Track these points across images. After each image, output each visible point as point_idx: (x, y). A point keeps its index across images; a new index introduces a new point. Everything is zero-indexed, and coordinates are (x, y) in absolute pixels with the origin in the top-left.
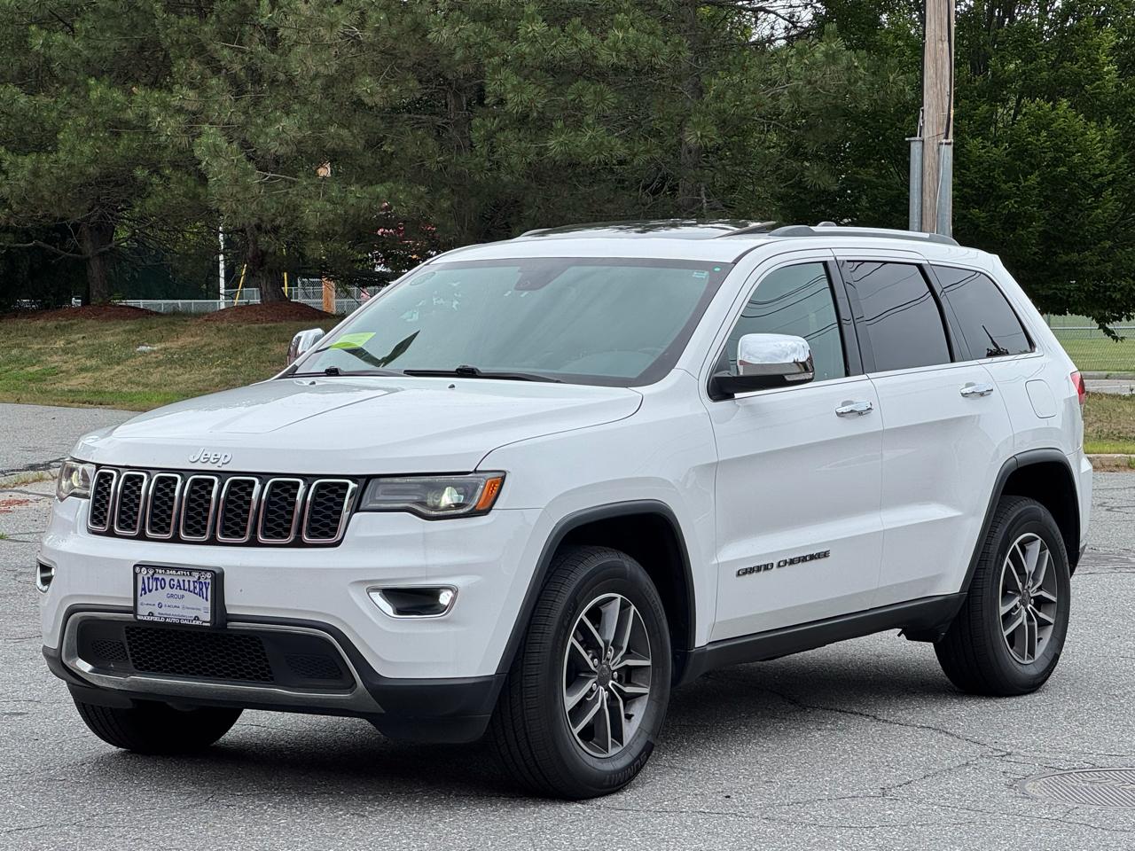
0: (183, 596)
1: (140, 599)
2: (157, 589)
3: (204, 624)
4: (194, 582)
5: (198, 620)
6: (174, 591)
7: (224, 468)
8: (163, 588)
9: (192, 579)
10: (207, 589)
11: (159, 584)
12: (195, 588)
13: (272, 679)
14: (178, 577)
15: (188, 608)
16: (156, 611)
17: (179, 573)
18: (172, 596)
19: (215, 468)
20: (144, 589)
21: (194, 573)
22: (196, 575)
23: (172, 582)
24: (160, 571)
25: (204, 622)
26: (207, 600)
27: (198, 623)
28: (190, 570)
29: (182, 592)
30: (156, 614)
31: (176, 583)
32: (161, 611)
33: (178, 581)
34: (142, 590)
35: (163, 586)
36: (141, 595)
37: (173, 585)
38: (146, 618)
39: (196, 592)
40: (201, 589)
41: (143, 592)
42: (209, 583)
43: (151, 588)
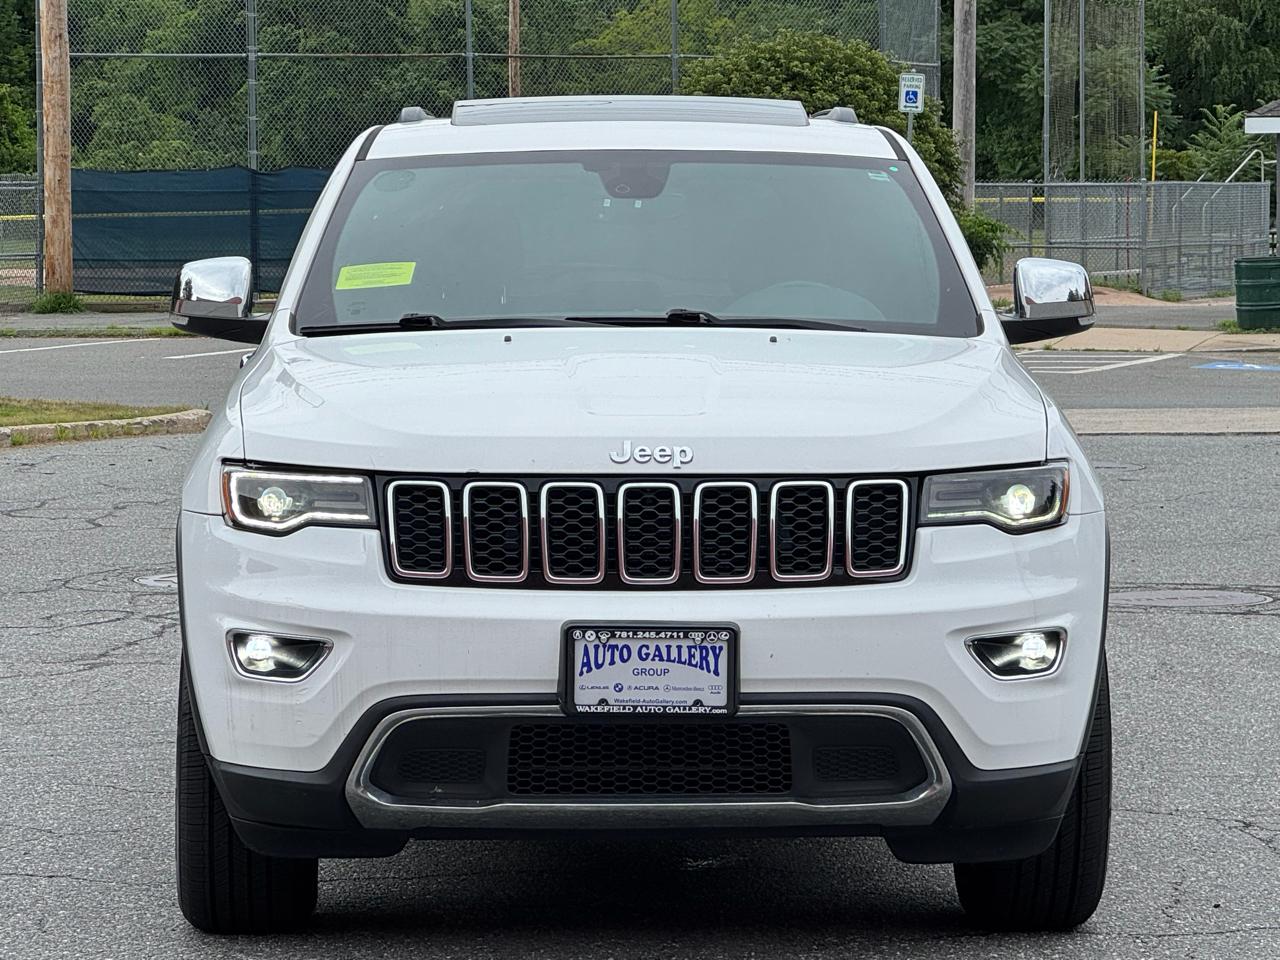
0: (666, 671)
1: (579, 681)
2: (612, 662)
3: (714, 711)
4: (689, 648)
5: (702, 705)
6: (648, 664)
8: (623, 660)
9: (685, 644)
10: (716, 657)
11: (617, 654)
12: (691, 656)
13: (787, 787)
14: (656, 643)
15: (675, 689)
16: (611, 696)
17: (662, 635)
18: (643, 671)
20: (587, 664)
21: (693, 635)
22: (698, 636)
23: (644, 651)
24: (624, 634)
25: (713, 707)
26: (716, 673)
27: (701, 710)
28: (685, 629)
29: (665, 665)
30: (611, 702)
31: (652, 651)
32: (620, 696)
33: (658, 648)
34: (584, 665)
35: (626, 657)
36: (581, 674)
37: (646, 654)
38: (593, 709)
39: (694, 662)
40: (704, 658)
41: (585, 669)
42: (721, 648)
43: (600, 662)
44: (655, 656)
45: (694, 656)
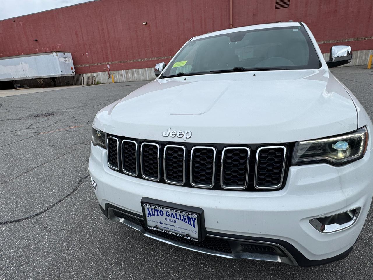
0: (176, 222)
1: (148, 219)
2: (158, 215)
3: (194, 240)
4: (183, 216)
5: (190, 236)
6: (170, 218)
7: (189, 141)
9: (181, 214)
10: (194, 222)
11: (159, 212)
13: (231, 252)
15: (180, 228)
16: (159, 225)
17: (173, 210)
18: (168, 220)
19: (181, 140)
20: (149, 214)
21: (184, 212)
22: (186, 213)
23: (168, 214)
24: (160, 207)
25: (193, 238)
26: (194, 226)
27: (189, 238)
28: (181, 210)
29: (176, 220)
30: (159, 227)
31: (170, 214)
33: (172, 214)
34: (148, 214)
35: (162, 214)
36: (148, 216)
37: (168, 215)
38: (153, 229)
39: (186, 221)
40: (189, 221)
41: (149, 215)
42: (195, 219)
43: (154, 214)
44: (172, 216)
45: (185, 219)
